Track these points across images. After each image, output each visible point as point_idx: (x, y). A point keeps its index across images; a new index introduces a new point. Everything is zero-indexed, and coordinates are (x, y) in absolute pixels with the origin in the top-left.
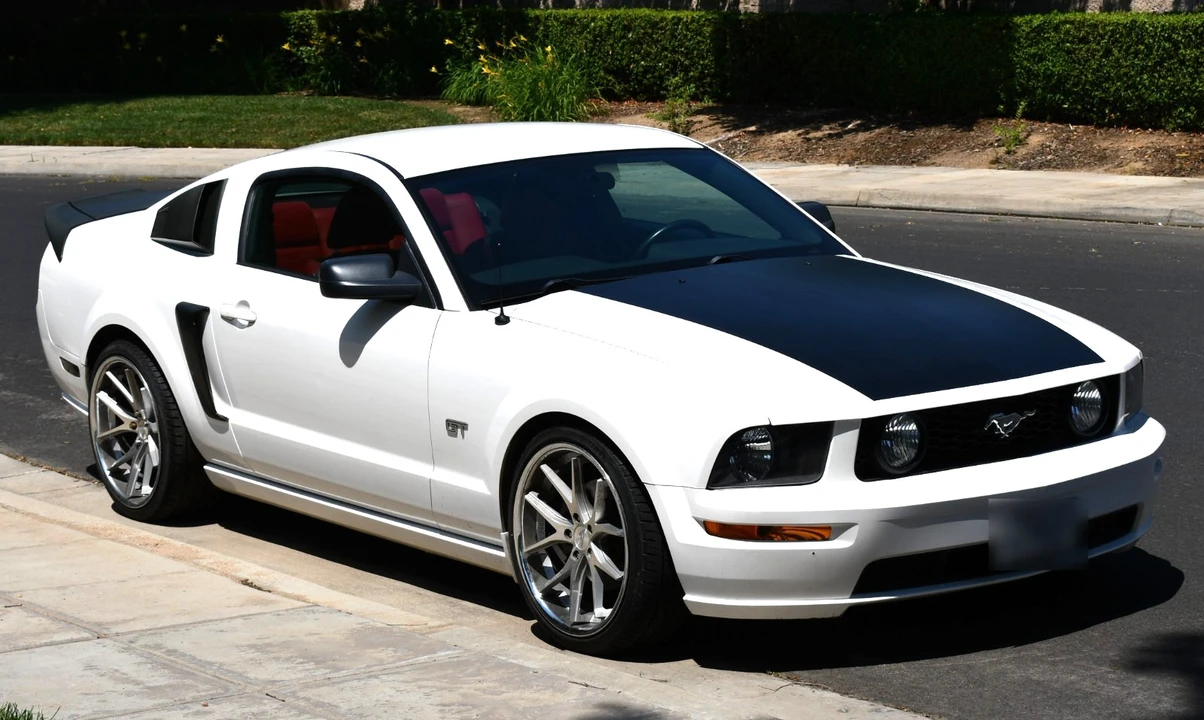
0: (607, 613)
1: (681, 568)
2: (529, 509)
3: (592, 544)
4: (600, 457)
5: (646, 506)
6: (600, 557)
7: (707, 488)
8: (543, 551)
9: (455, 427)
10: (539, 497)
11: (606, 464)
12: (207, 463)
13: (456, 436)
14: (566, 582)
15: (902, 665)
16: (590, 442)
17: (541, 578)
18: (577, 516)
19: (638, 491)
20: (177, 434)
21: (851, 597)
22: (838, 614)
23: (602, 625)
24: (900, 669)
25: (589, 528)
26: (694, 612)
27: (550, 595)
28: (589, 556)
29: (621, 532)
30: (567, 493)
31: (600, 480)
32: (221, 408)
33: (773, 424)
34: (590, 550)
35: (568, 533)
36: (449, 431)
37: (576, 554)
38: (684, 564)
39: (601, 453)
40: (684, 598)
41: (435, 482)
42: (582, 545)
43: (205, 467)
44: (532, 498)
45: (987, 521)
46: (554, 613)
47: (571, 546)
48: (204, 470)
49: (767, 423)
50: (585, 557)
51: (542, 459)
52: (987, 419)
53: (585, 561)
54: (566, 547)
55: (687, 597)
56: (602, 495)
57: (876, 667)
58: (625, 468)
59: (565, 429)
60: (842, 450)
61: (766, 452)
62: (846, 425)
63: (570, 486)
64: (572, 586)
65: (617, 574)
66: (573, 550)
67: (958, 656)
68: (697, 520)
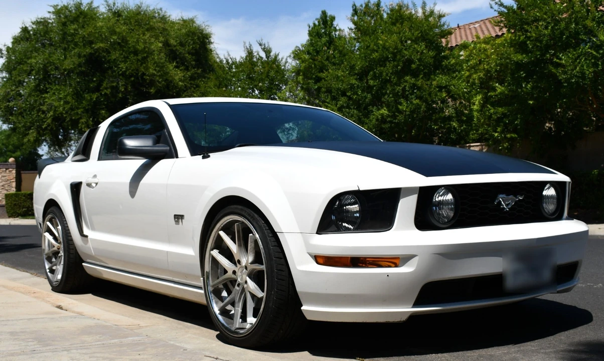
0: (255, 320)
1: (299, 287)
2: (214, 261)
3: (247, 278)
4: (251, 220)
5: (278, 248)
6: (252, 285)
7: (317, 233)
8: (221, 286)
9: (179, 218)
10: (219, 252)
11: (255, 224)
12: (84, 262)
13: (179, 224)
14: (233, 304)
15: (446, 355)
16: (246, 211)
17: (220, 302)
18: (239, 262)
19: (273, 239)
20: (71, 248)
21: (413, 307)
22: (404, 318)
23: (251, 328)
24: (445, 357)
25: (246, 268)
26: (309, 317)
27: (224, 312)
28: (245, 286)
29: (263, 267)
30: (233, 247)
31: (251, 235)
32: (86, 231)
33: (361, 189)
34: (246, 282)
35: (234, 272)
36: (175, 221)
37: (239, 285)
38: (301, 285)
39: (252, 217)
40: (302, 308)
41: (169, 252)
42: (242, 279)
43: (83, 264)
44: (215, 253)
45: (501, 258)
46: (226, 323)
47: (236, 281)
48: (82, 265)
49: (357, 189)
50: (243, 287)
51: (220, 228)
52: (496, 197)
53: (243, 290)
54: (233, 282)
55: (304, 308)
56: (253, 245)
57: (428, 356)
58: (266, 225)
59: (232, 206)
60: (407, 207)
61: (356, 212)
62: (409, 191)
63: (235, 243)
64: (236, 305)
65: (260, 294)
66: (237, 283)
67: (481, 350)
68: (311, 255)
